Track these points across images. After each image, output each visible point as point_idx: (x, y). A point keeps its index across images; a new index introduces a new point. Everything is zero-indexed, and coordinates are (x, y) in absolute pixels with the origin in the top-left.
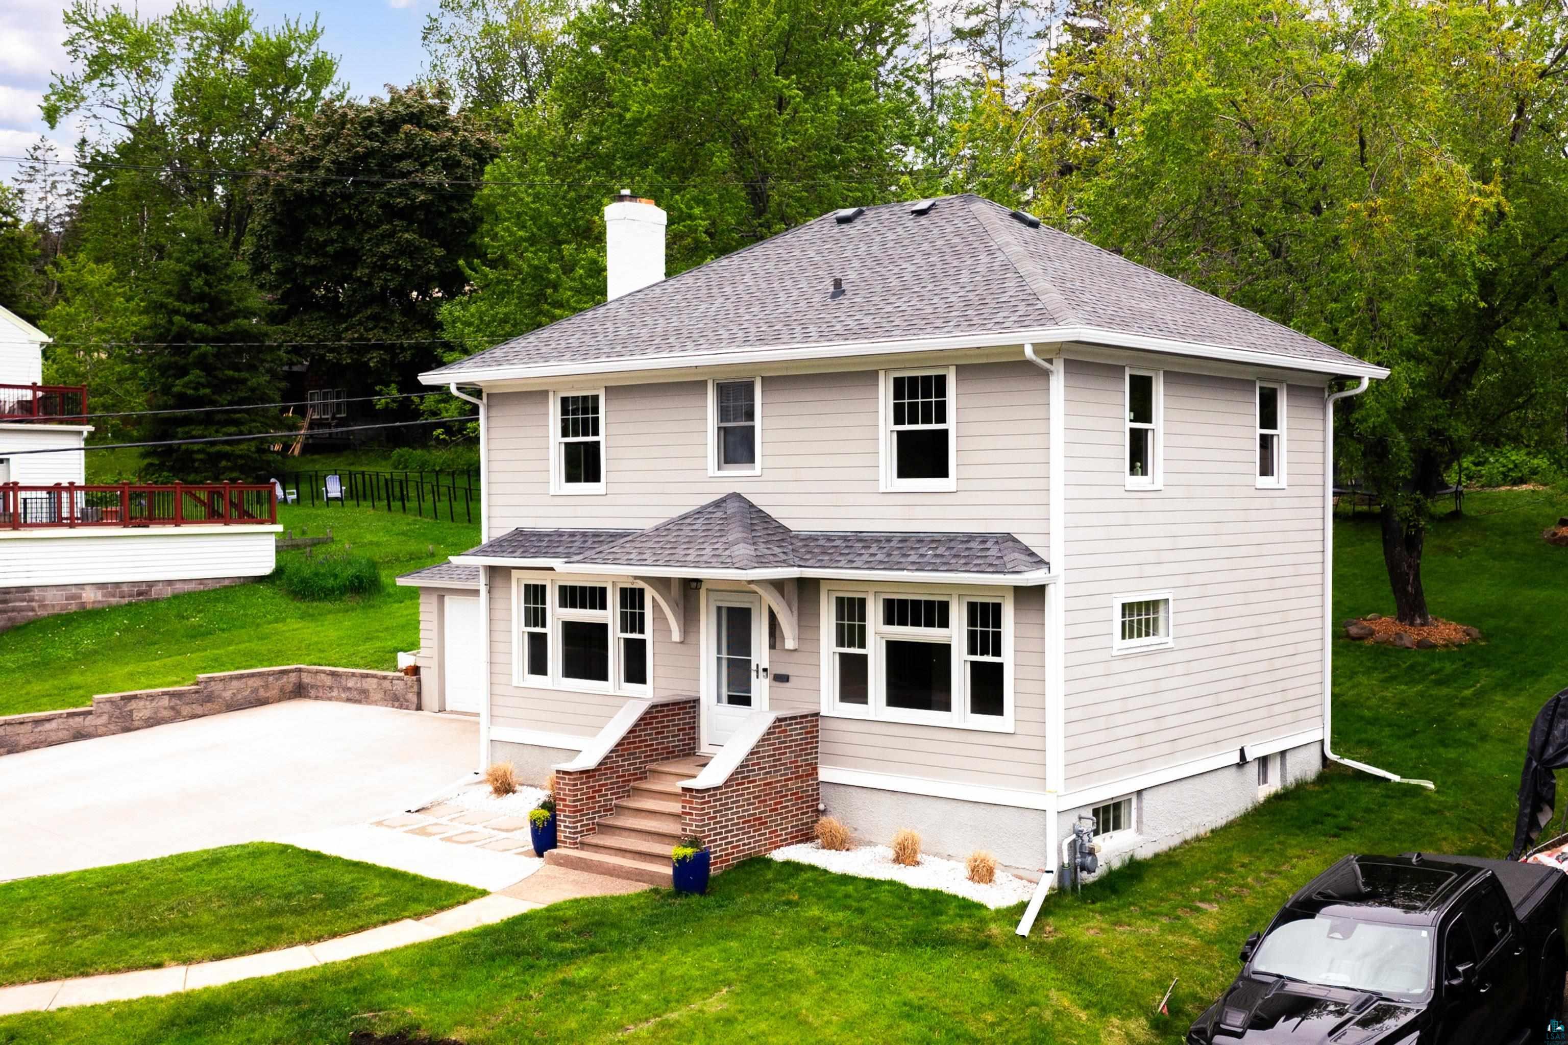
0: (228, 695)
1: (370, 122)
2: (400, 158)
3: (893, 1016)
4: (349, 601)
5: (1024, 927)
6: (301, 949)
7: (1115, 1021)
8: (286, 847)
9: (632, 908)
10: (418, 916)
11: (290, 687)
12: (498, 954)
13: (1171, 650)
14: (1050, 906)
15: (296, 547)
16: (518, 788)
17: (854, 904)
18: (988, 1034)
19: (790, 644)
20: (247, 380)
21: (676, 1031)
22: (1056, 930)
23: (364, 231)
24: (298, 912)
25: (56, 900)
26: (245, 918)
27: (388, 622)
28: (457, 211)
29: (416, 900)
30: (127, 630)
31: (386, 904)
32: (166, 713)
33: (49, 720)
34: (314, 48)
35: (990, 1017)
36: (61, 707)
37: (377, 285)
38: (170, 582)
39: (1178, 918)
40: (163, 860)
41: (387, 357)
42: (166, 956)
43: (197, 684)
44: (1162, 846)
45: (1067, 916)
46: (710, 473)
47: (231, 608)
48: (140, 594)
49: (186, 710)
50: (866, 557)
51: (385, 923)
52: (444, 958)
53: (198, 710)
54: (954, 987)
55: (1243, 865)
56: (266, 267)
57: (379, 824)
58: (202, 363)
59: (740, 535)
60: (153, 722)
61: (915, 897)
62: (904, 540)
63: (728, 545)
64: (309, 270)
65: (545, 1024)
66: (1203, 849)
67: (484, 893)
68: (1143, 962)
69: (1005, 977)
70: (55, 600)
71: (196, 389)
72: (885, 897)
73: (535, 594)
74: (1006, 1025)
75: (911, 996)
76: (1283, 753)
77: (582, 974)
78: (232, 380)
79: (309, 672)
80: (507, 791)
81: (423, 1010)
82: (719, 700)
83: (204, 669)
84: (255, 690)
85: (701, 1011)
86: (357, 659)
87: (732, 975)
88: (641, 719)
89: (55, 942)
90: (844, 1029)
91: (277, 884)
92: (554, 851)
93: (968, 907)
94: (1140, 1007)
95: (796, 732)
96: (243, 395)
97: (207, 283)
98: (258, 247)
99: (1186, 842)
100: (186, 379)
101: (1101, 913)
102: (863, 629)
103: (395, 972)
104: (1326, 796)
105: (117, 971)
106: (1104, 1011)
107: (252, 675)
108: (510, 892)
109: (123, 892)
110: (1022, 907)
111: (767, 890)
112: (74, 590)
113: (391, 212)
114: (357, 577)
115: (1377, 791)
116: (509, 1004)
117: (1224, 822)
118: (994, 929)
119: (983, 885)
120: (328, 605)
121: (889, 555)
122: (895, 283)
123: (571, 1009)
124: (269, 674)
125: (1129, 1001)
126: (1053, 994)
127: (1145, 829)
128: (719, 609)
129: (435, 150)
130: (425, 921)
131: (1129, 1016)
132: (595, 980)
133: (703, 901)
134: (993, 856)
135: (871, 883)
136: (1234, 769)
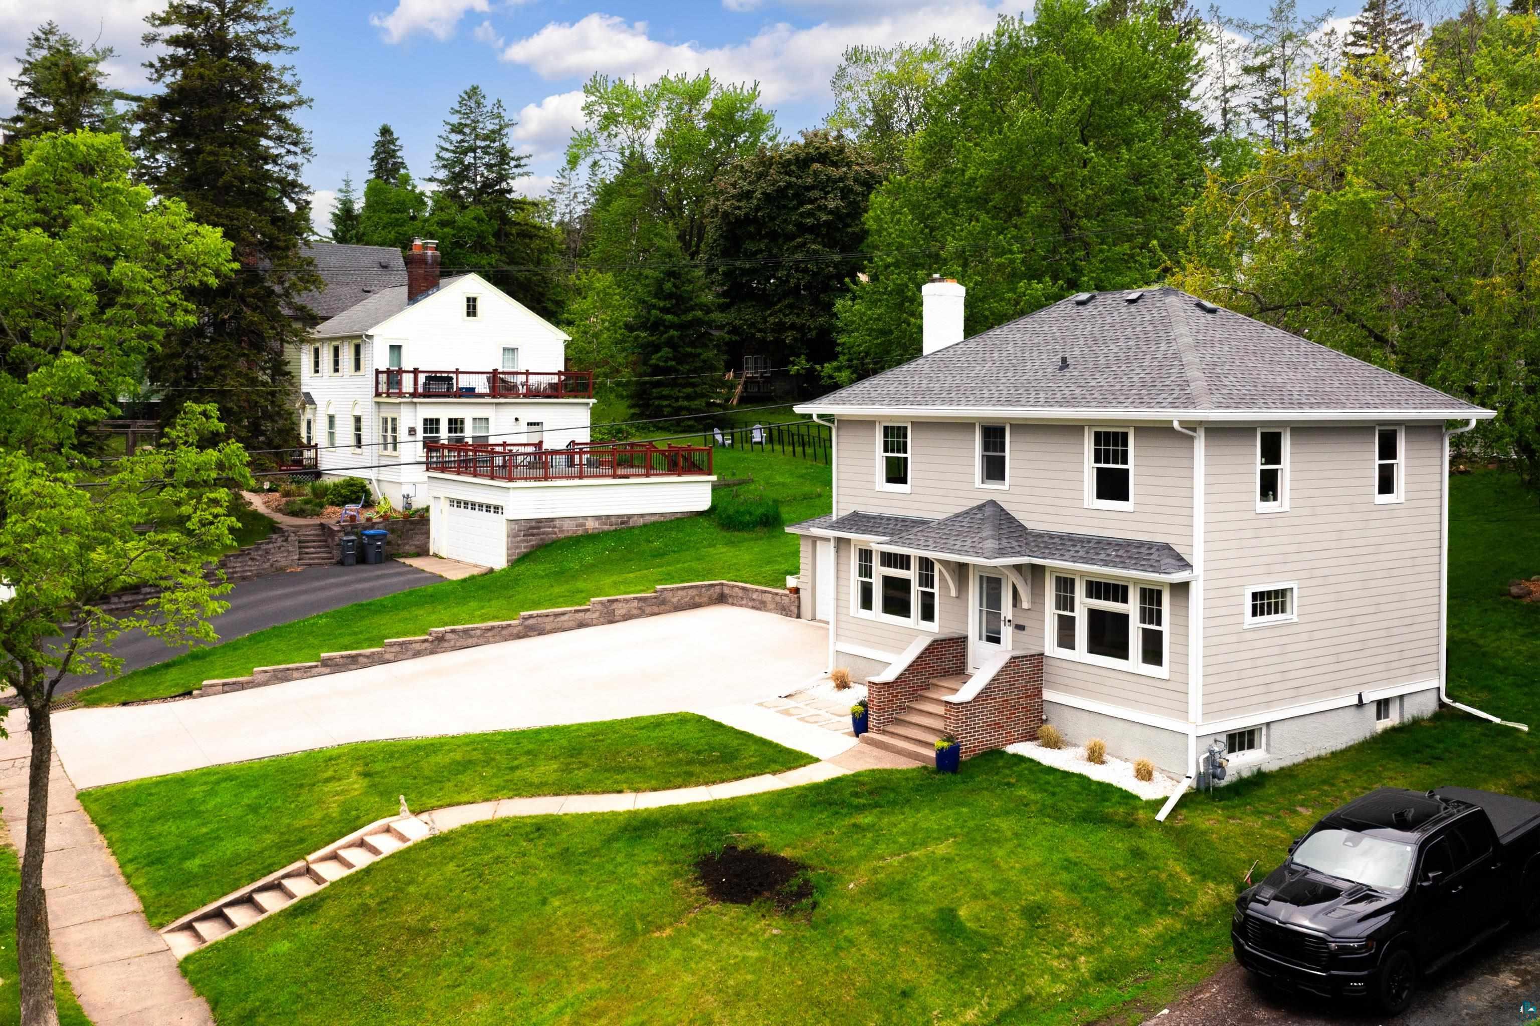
0: (675, 600)
1: (789, 162)
2: (809, 188)
3: (1055, 868)
4: (760, 532)
5: (1162, 816)
6: (702, 789)
7: (1212, 885)
8: (701, 717)
9: (907, 779)
10: (774, 773)
11: (715, 596)
12: (819, 803)
13: (1296, 624)
14: (1185, 801)
15: (728, 485)
16: (852, 684)
17: (1051, 789)
18: (1118, 885)
19: (1025, 605)
20: (700, 354)
21: (915, 864)
22: (1185, 819)
23: (784, 243)
24: (703, 763)
25: (564, 742)
26: (672, 765)
27: (783, 551)
28: (850, 226)
29: (775, 762)
30: (613, 550)
31: (756, 763)
32: (635, 612)
33: (563, 614)
34: (753, 107)
35: (1121, 874)
36: (571, 605)
37: (793, 282)
38: (642, 515)
39: (1278, 817)
40: (627, 720)
41: (799, 336)
42: (625, 786)
43: (656, 592)
44: (1287, 762)
45: (1197, 809)
46: (977, 486)
47: (680, 535)
48: (622, 523)
49: (648, 610)
50: (1072, 553)
51: (754, 775)
52: (785, 802)
53: (656, 609)
54: (1102, 852)
55: (1345, 781)
56: (716, 270)
57: (761, 704)
58: (670, 343)
59: (990, 533)
60: (627, 617)
61: (1093, 787)
62: (1099, 542)
63: (983, 539)
64: (744, 272)
65: (837, 851)
66: (1318, 766)
67: (817, 760)
68: (1241, 846)
69: (1138, 848)
70: (569, 528)
71: (666, 361)
72: (1074, 787)
73: (866, 555)
74: (1132, 881)
75: (1072, 855)
76: (1401, 697)
77: (866, 821)
78: (690, 355)
79: (728, 586)
80: (844, 687)
81: (768, 835)
82: (980, 639)
83: (660, 581)
84: (693, 598)
85: (933, 852)
86: (760, 578)
87: (958, 830)
88: (926, 649)
89: (563, 771)
90: (1021, 873)
91: (693, 743)
92: (866, 734)
93: (1127, 797)
94: (1232, 877)
95: (1026, 666)
96: (698, 365)
97: (675, 285)
98: (711, 255)
99: (1308, 760)
100: (659, 354)
101: (1223, 809)
102: (1072, 599)
103: (755, 809)
104: (1434, 732)
105: (597, 793)
106: (1205, 877)
107: (691, 587)
108: (833, 761)
109: (602, 741)
110: (1165, 799)
111: (997, 774)
112: (581, 521)
113: (802, 229)
114: (765, 515)
115: (1478, 729)
116: (819, 837)
117: (1344, 746)
118: (1141, 814)
119: (1144, 783)
120: (746, 535)
121: (1087, 553)
122: (1102, 360)
123: (856, 844)
124: (702, 586)
125: (1224, 872)
126: (1171, 862)
127: (1272, 750)
128: (981, 577)
129: (835, 182)
130: (778, 776)
131: (1222, 882)
132: (874, 825)
133: (953, 778)
134: (1152, 762)
135: (1067, 775)
136: (1353, 709)
